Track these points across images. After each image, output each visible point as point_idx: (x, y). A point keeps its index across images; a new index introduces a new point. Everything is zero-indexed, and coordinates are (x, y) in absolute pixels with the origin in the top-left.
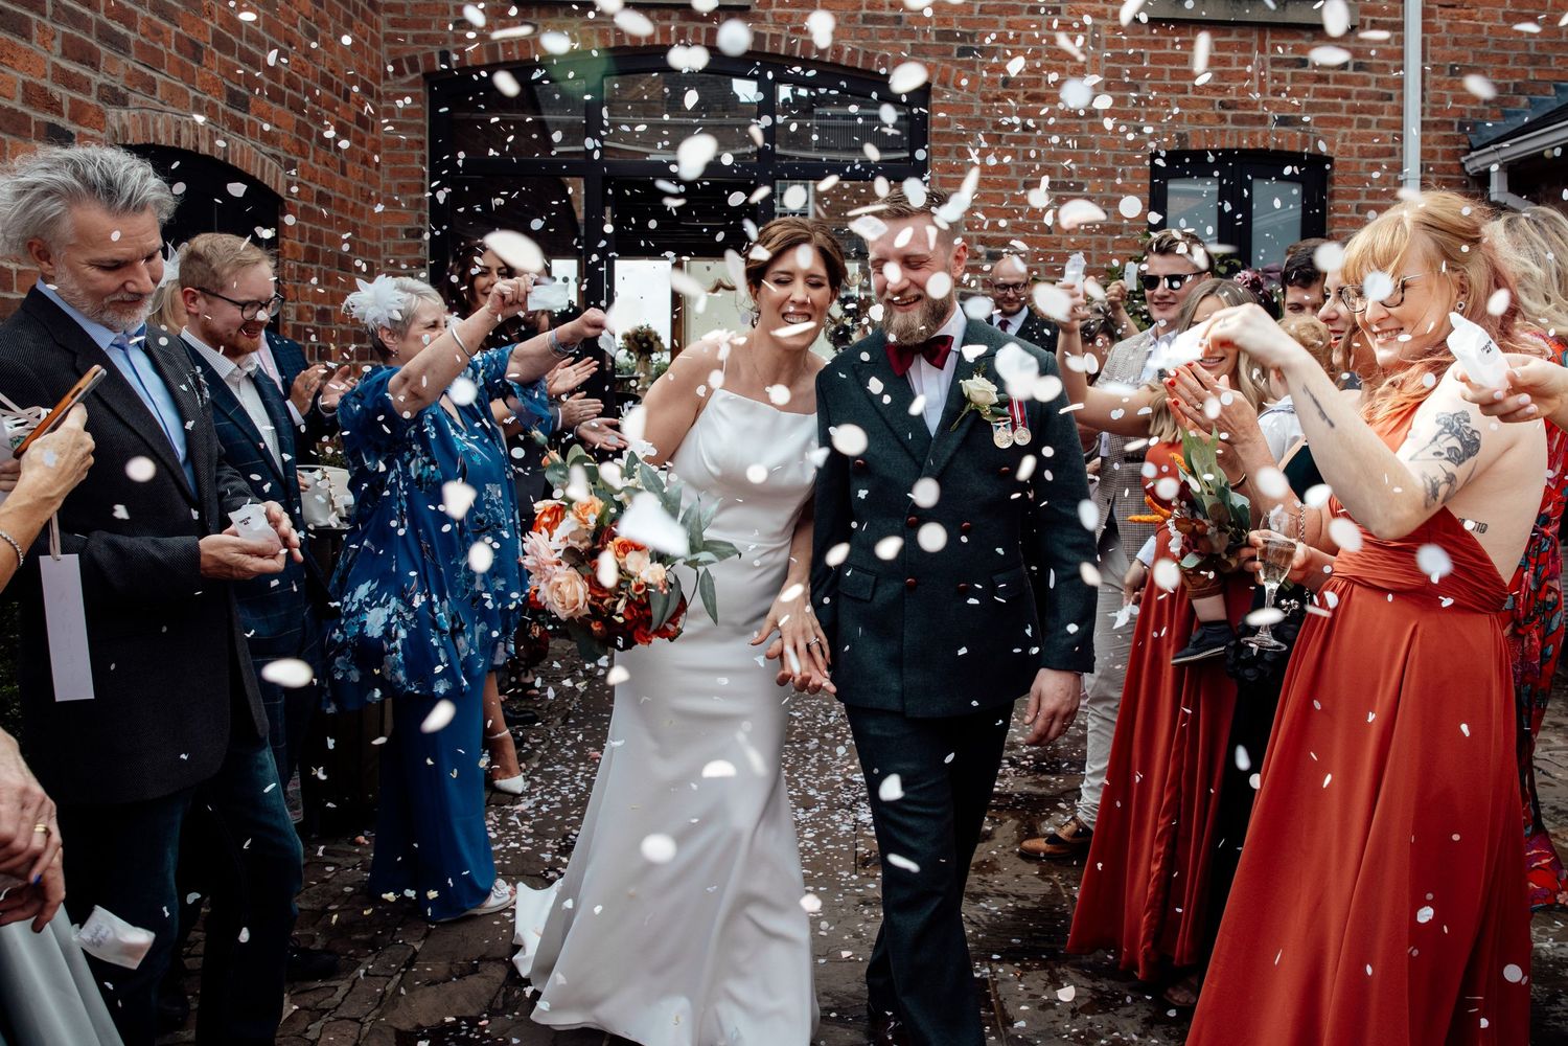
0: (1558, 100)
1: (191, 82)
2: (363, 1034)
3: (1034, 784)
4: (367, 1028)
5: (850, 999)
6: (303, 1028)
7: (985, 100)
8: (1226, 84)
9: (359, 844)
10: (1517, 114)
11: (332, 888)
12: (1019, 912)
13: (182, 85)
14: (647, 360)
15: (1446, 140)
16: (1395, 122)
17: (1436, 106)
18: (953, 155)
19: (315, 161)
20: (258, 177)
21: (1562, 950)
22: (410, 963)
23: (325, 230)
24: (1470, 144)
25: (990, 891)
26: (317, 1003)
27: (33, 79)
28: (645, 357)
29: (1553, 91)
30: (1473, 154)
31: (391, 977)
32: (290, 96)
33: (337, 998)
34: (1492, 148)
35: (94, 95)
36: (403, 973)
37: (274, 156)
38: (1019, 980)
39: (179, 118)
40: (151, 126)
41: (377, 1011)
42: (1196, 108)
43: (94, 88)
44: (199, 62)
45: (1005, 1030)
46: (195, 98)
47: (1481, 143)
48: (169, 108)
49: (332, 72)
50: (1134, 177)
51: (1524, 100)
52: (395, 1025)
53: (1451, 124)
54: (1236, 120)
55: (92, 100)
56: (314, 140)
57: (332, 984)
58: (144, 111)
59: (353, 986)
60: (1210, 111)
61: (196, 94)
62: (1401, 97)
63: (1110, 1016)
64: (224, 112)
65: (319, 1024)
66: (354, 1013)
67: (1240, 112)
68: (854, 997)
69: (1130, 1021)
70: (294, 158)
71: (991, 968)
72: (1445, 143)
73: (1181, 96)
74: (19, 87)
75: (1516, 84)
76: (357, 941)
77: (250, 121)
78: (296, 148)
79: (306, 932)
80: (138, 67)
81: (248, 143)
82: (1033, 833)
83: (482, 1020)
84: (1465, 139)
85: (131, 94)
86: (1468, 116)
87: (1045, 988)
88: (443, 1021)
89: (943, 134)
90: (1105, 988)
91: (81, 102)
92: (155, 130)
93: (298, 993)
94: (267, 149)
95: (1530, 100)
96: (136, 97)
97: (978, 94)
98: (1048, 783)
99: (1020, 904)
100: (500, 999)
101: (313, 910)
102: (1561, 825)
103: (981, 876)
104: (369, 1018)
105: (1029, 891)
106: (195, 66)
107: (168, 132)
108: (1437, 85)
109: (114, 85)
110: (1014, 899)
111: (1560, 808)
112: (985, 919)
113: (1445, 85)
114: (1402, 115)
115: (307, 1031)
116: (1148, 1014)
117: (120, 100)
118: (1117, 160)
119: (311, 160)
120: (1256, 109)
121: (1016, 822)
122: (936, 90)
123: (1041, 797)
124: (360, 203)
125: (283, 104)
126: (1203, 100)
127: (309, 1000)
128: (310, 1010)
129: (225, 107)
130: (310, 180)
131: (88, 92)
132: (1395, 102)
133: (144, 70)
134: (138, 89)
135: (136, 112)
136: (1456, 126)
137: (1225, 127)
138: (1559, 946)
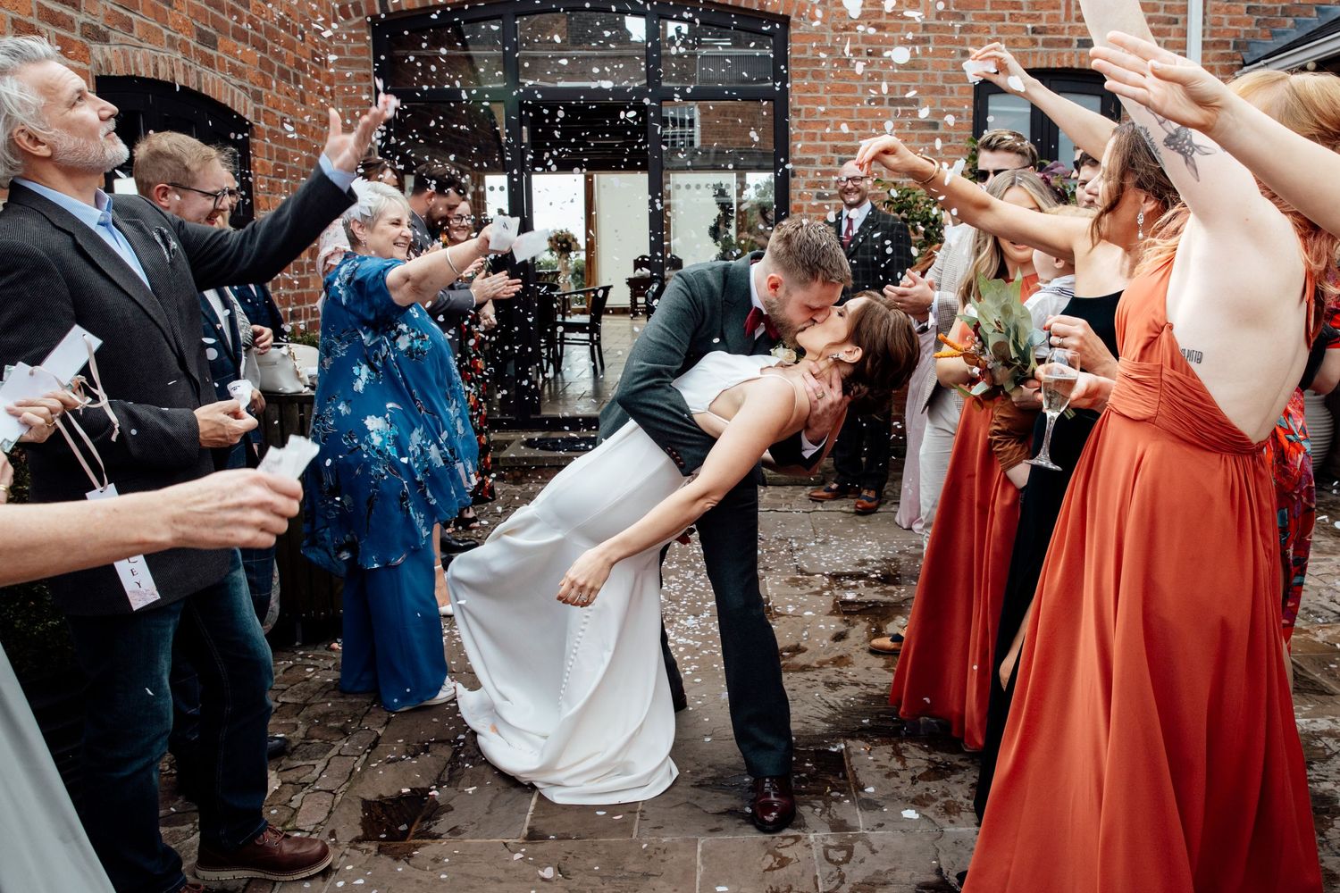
0: (1319, 20)
1: (164, 23)
2: (336, 803)
3: (881, 593)
4: (339, 798)
5: (731, 771)
6: (288, 798)
7: (836, 30)
8: (1037, 13)
9: (333, 650)
10: (1284, 33)
11: (311, 685)
12: (870, 697)
13: (157, 25)
14: (566, 258)
15: (1223, 57)
16: (1180, 42)
17: (1215, 28)
18: (809, 77)
19: (278, 92)
20: (229, 105)
21: (1314, 725)
22: (374, 745)
23: (289, 150)
24: (1244, 61)
25: (845, 680)
26: (299, 778)
27: (20, 17)
28: (564, 255)
29: (1315, 13)
30: (1246, 69)
31: (359, 756)
32: (253, 36)
33: (316, 774)
34: (1262, 62)
35: (78, 32)
36: (369, 753)
37: (241, 87)
38: (869, 753)
39: (156, 53)
40: (131, 60)
41: (347, 784)
42: (1012, 33)
43: (78, 26)
44: (170, 5)
45: (857, 795)
46: (169, 36)
47: (1253, 59)
48: (147, 45)
49: (288, 15)
50: (960, 93)
51: (1290, 21)
52: (362, 795)
53: (1228, 43)
54: (1046, 43)
55: (76, 36)
56: (276, 73)
57: (312, 762)
58: (125, 47)
59: (328, 764)
60: (1024, 36)
61: (169, 32)
62: (1186, 20)
63: (943, 782)
64: (195, 49)
65: (301, 795)
66: (329, 786)
67: (1049, 36)
68: (734, 769)
69: (960, 785)
70: (260, 89)
71: (846, 745)
72: (1222, 60)
73: (1000, 24)
74: (9, 24)
75: (1283, 8)
76: (331, 728)
77: (219, 57)
78: (260, 80)
79: (291, 721)
80: (116, 8)
81: (218, 76)
82: (879, 633)
83: (431, 790)
84: (1239, 57)
85: (111, 32)
86: (1242, 36)
87: (890, 760)
88: (400, 792)
89: (801, 59)
90: (939, 759)
91: (67, 38)
92: (135, 63)
93: (284, 770)
94: (235, 81)
95: (1295, 21)
96: (117, 35)
97: (830, 25)
98: (891, 593)
99: (870, 690)
100: (446, 774)
101: (296, 704)
102: (1312, 623)
103: (838, 669)
104: (341, 790)
105: (877, 680)
106: (167, 8)
107: (147, 65)
108: (1216, 9)
109: (95, 23)
110: (864, 687)
111: (1311, 609)
112: (841, 704)
113: (1223, 10)
114: (1186, 36)
115: (291, 801)
116: (974, 781)
117: (103, 38)
118: (947, 79)
119: (274, 91)
120: (1062, 33)
121: (866, 624)
122: (794, 22)
123: (887, 604)
124: (318, 127)
125: (246, 42)
126: (1018, 27)
127: (291, 776)
128: (293, 784)
129: (196, 44)
130: (274, 108)
131: (72, 29)
132: (1180, 26)
133: (121, 11)
134: (117, 27)
135: (117, 48)
136: (1232, 45)
137: (1036, 49)
138: (1312, 722)
